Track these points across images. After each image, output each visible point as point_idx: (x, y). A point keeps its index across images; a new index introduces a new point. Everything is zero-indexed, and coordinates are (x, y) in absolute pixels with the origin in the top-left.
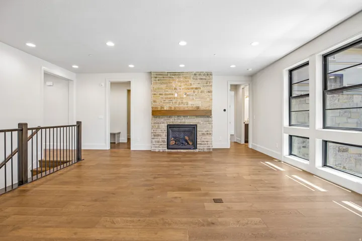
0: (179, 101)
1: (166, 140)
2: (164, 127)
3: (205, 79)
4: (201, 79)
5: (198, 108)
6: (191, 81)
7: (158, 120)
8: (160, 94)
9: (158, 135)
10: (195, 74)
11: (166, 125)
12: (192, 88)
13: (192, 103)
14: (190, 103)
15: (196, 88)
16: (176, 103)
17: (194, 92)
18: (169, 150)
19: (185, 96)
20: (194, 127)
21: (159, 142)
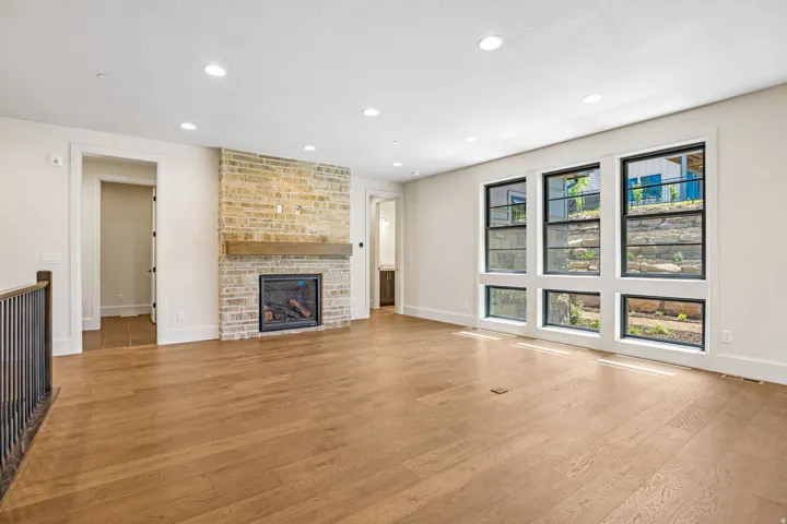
0: (287, 221)
1: (257, 311)
2: (252, 281)
3: (338, 181)
4: (331, 180)
5: (324, 239)
6: (311, 182)
7: (238, 265)
8: (243, 205)
9: (238, 301)
10: (319, 168)
11: (257, 276)
12: (313, 197)
13: (313, 227)
14: (309, 227)
15: (321, 198)
16: (279, 226)
17: (316, 205)
18: (265, 334)
19: (298, 213)
20: (317, 280)
21: (240, 316)
